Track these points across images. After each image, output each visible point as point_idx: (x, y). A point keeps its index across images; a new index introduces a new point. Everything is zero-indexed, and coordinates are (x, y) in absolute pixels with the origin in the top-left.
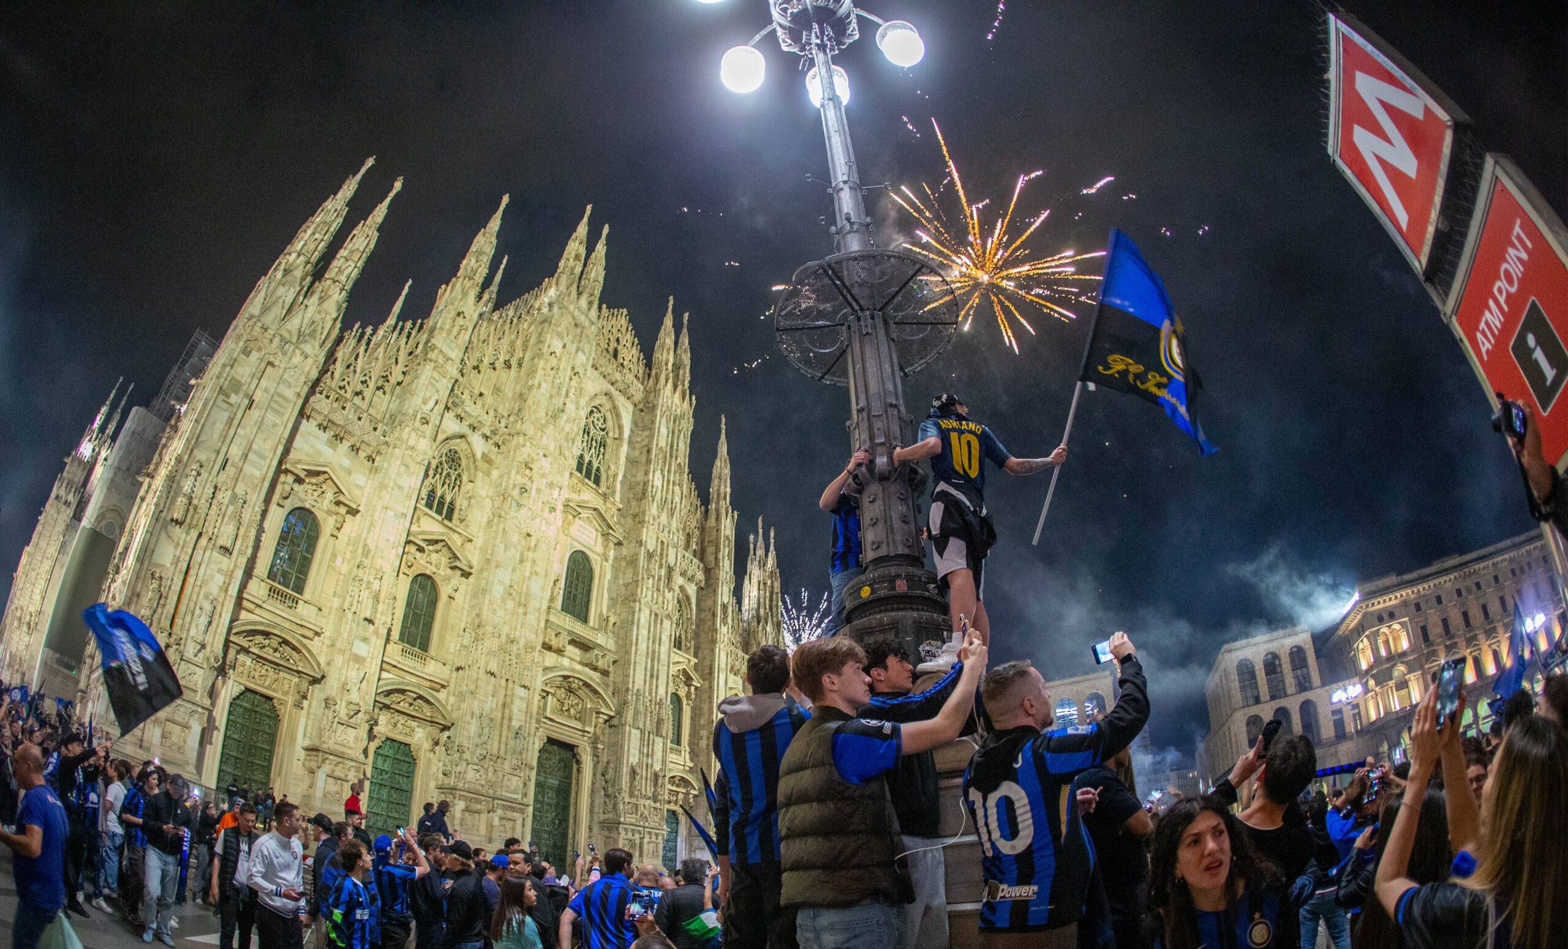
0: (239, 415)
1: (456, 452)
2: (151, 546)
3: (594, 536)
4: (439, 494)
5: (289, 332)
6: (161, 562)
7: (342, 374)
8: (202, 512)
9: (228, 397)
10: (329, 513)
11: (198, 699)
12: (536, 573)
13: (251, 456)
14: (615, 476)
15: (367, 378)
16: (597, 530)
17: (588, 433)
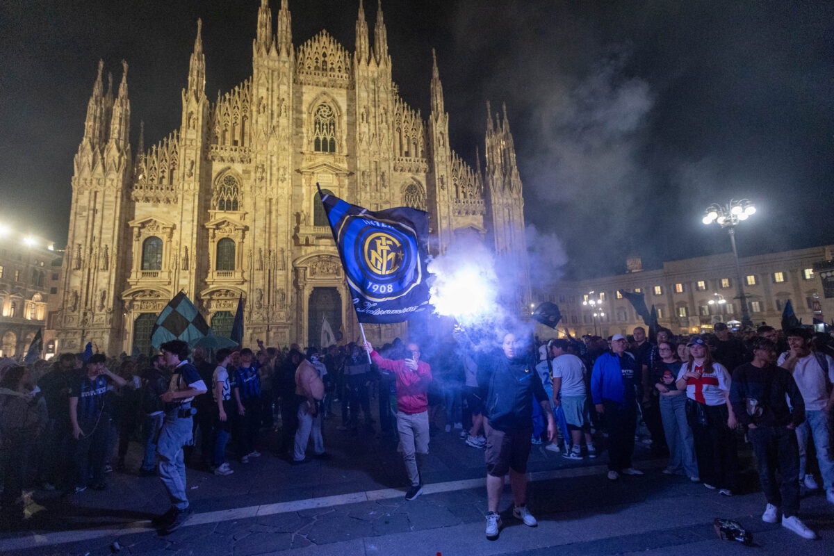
0: (91, 218)
1: (230, 176)
2: (67, 282)
3: (331, 178)
4: (226, 199)
5: (99, 174)
6: (75, 285)
7: (149, 173)
8: (87, 261)
9: (81, 214)
10: (163, 233)
11: (104, 326)
12: (280, 215)
13: (103, 231)
14: (341, 137)
15: (164, 169)
16: (332, 174)
17: (319, 123)
